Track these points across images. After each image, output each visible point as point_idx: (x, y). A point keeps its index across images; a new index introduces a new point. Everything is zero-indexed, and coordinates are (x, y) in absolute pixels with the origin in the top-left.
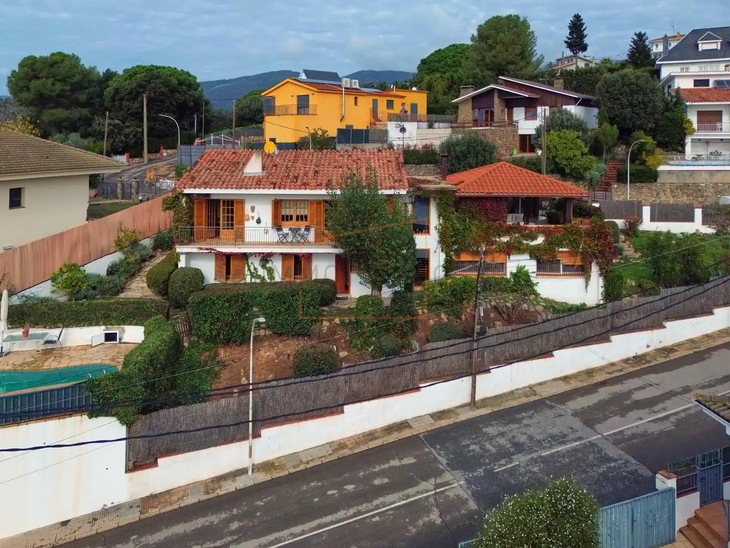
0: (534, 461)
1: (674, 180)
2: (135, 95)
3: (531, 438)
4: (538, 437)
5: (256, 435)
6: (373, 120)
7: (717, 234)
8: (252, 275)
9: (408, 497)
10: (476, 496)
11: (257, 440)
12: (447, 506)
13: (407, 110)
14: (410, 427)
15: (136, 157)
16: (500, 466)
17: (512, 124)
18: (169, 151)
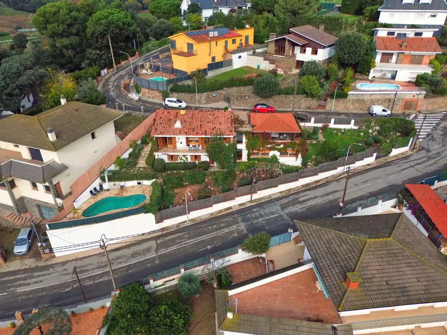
0: (264, 220)
1: (354, 98)
2: (103, 35)
3: (265, 213)
4: (267, 213)
5: (189, 213)
6: (225, 52)
7: (358, 129)
8: (180, 159)
9: (230, 229)
10: (247, 229)
11: (189, 215)
12: (239, 232)
13: (242, 43)
14: (232, 208)
15: (110, 68)
16: (255, 221)
17: (294, 55)
18: (125, 62)
